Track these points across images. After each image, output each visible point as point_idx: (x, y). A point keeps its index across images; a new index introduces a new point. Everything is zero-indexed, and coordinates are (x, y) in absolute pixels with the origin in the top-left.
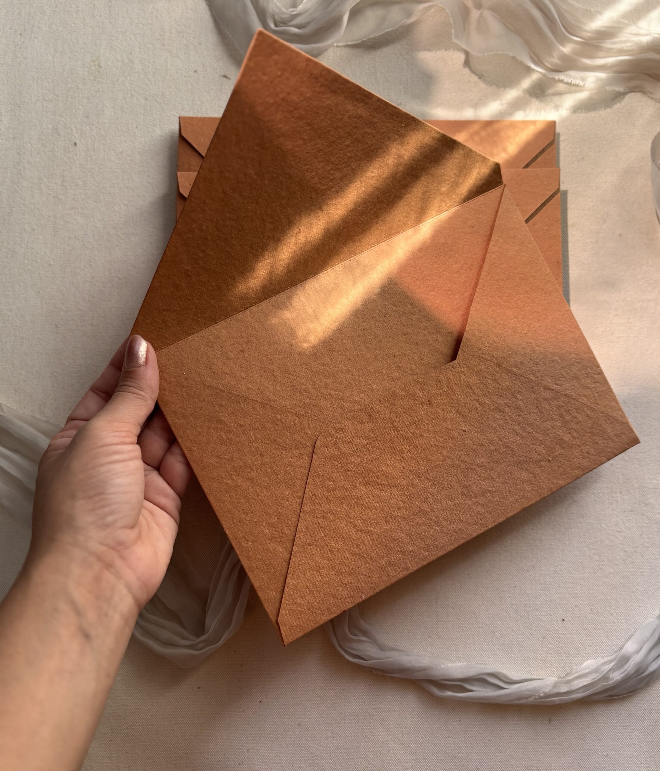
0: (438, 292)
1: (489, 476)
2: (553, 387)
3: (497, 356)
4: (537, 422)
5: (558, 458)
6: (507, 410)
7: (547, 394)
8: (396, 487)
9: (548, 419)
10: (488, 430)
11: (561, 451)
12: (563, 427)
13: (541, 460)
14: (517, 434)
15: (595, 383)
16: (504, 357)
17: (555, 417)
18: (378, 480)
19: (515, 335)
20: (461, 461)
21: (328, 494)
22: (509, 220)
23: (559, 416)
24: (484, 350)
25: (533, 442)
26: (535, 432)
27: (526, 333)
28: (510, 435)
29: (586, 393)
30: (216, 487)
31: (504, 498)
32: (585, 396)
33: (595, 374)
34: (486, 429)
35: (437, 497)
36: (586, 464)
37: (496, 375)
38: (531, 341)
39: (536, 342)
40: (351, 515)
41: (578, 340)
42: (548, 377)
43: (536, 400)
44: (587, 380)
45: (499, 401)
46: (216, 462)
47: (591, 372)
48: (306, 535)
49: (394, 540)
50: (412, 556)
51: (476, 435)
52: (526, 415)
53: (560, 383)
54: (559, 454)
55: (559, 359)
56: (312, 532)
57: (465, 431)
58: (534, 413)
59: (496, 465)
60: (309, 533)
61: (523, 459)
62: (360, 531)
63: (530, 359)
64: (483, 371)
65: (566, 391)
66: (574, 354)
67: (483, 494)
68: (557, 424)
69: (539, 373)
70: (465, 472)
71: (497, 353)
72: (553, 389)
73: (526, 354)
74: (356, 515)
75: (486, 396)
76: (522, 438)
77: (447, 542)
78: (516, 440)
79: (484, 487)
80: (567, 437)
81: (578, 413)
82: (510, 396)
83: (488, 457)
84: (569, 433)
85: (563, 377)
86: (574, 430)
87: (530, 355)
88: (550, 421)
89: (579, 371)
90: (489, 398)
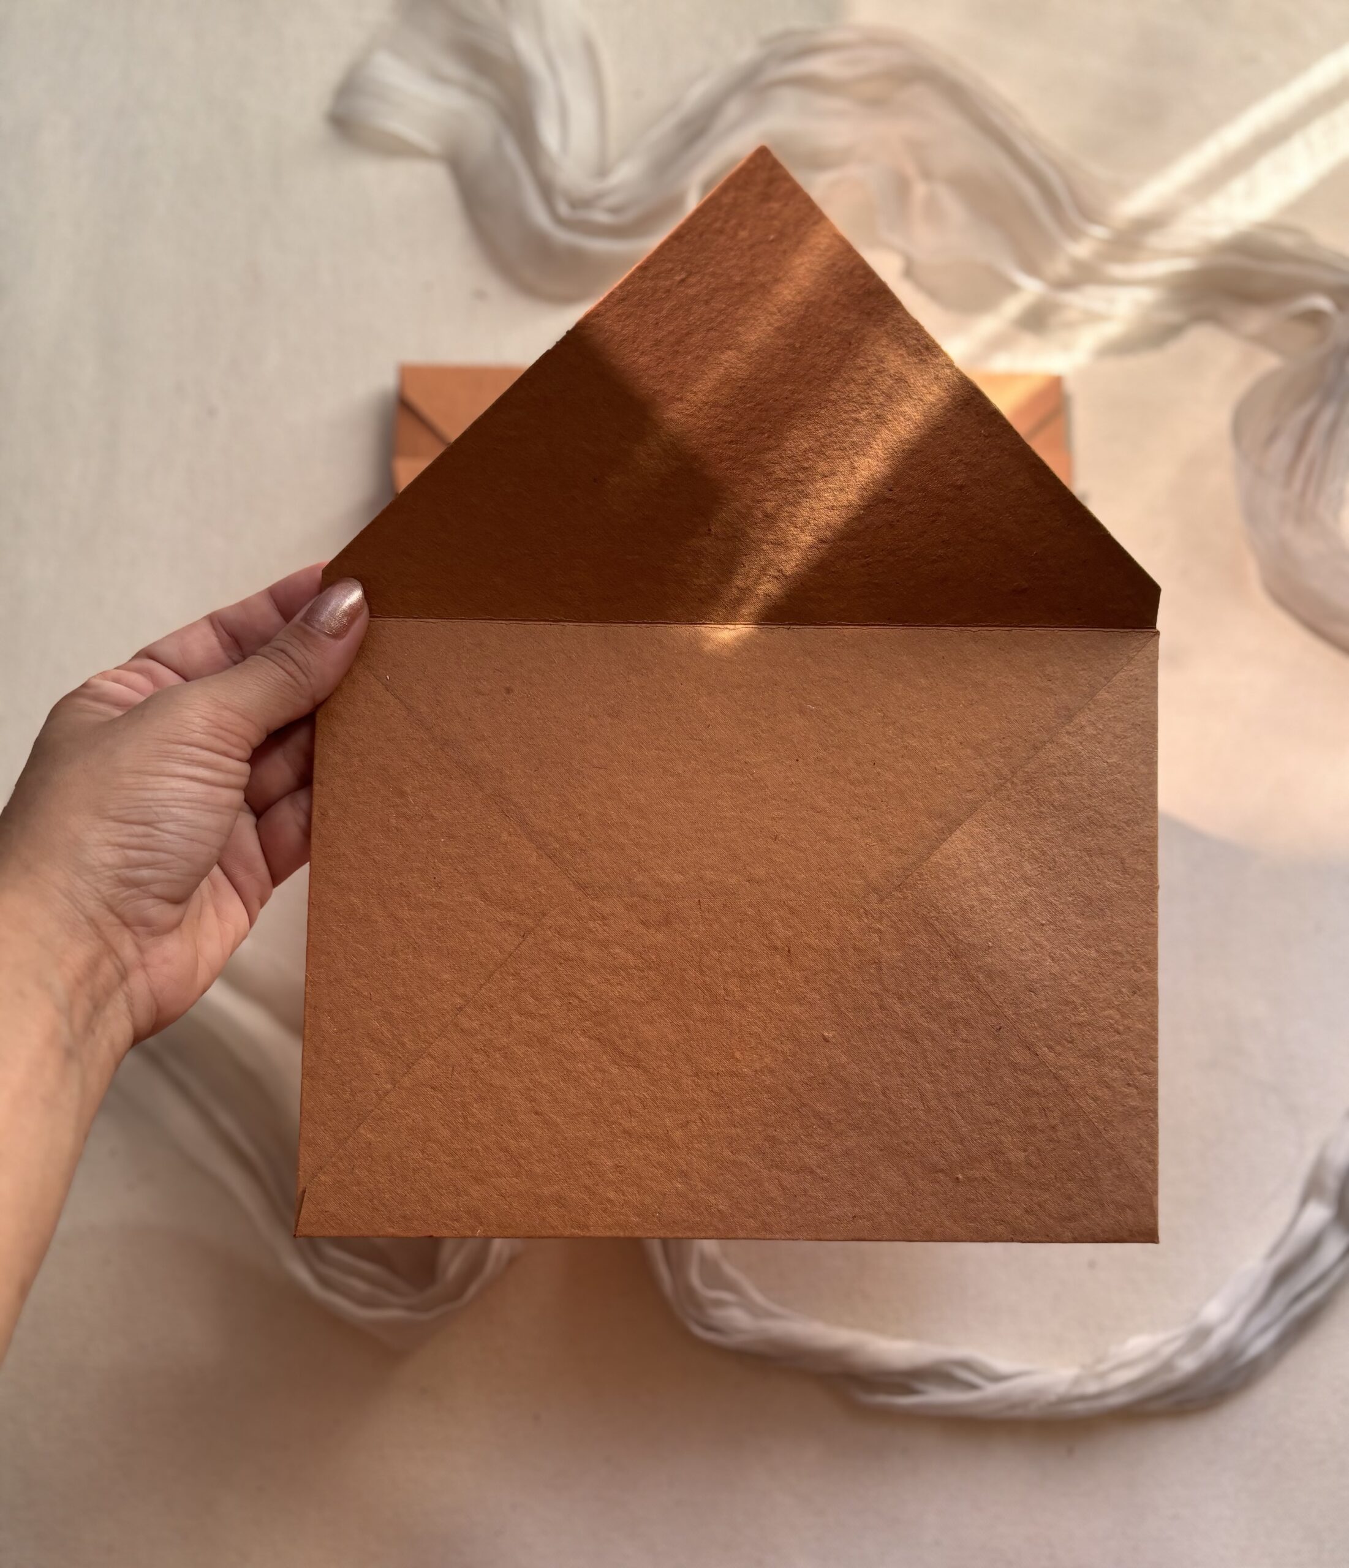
0: (919, 765)
1: (826, 1145)
2: (1040, 1048)
3: (960, 937)
4: (972, 1097)
5: (976, 1184)
6: (927, 1044)
7: (1019, 1056)
8: (646, 1071)
9: (997, 1103)
10: (872, 1061)
11: (989, 1173)
12: (1018, 1132)
13: (942, 1171)
14: (922, 1097)
15: (1129, 1085)
16: (974, 945)
17: (1013, 1107)
18: (619, 1042)
19: (1020, 918)
20: (790, 1090)
21: (516, 1018)
22: (1130, 701)
23: (1021, 1109)
24: (943, 913)
25: (946, 1130)
26: (958, 1112)
27: (1043, 925)
28: (908, 1093)
29: (1099, 1093)
30: (331, 901)
31: (834, 1200)
32: (1095, 1099)
33: (1139, 1069)
34: (869, 1058)
35: (709, 1130)
36: (1027, 1225)
37: (940, 970)
38: (1045, 943)
40: (537, 1077)
41: (1139, 989)
42: (1041, 1026)
43: (994, 1055)
44: (1117, 1073)
45: (921, 1020)
46: (355, 857)
47: (1133, 1062)
48: (438, 1067)
49: (590, 1163)
50: (605, 1210)
51: (844, 1059)
52: (958, 1072)
53: (1058, 1048)
54: (984, 1179)
55: (1082, 1005)
56: (451, 1069)
57: (826, 1040)
58: (975, 1076)
59: (852, 1133)
60: (444, 1067)
61: (909, 1148)
62: (537, 1113)
63: (1024, 975)
64: (920, 951)
65: (1061, 1070)
66: (1118, 1010)
67: (798, 1172)
68: (1010, 1121)
69: (1028, 1010)
70: (786, 1114)
71: (965, 933)
72: (1038, 1053)
73: (1021, 962)
74: (545, 1081)
75: (900, 998)
76: (928, 1110)
77: (684, 1221)
78: (914, 1109)
79: (807, 1160)
80: (1017, 1157)
81: (1063, 1123)
82: (947, 1021)
83: (845, 1110)
84: (1025, 1151)
85: (1071, 1042)
86: (1038, 1150)
87: (1029, 969)
88: (999, 1108)
89: (1110, 1047)
90: (905, 1005)
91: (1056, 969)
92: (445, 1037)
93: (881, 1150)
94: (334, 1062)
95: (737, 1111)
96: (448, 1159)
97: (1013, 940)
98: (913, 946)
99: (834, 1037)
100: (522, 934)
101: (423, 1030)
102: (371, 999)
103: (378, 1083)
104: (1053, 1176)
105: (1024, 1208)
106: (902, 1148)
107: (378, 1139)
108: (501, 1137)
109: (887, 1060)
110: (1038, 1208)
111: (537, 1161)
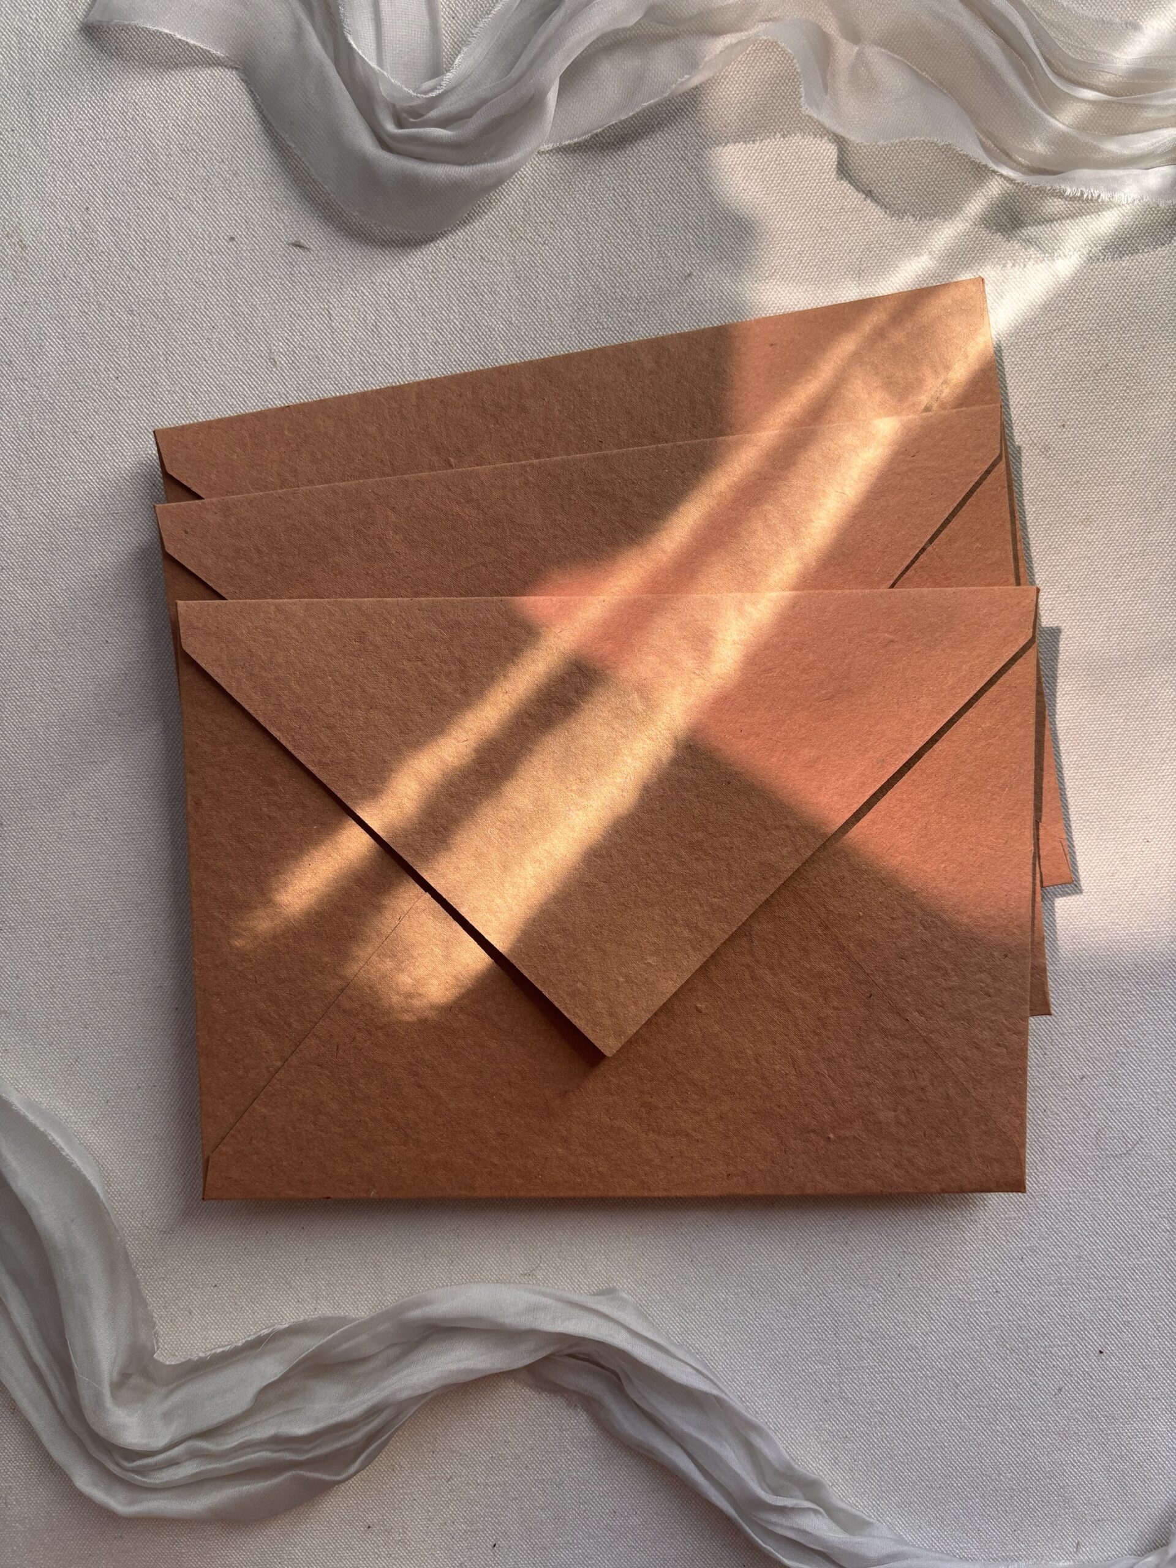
1: (701, 1110)
2: (911, 1013)
3: (832, 908)
4: (843, 1062)
5: (847, 1142)
6: (799, 1012)
7: (890, 1022)
9: (868, 1067)
10: (744, 1030)
11: (860, 1133)
12: (888, 1093)
13: (814, 1131)
14: (794, 1063)
15: (999, 1045)
16: (845, 916)
17: (884, 1070)
18: (496, 1018)
19: (891, 887)
20: (665, 1059)
23: (892, 1072)
24: (813, 884)
25: (817, 1093)
26: (829, 1076)
28: (780, 1059)
29: (969, 1054)
30: (211, 888)
31: (709, 1160)
32: (965, 1059)
33: (1009, 1030)
34: (741, 1027)
36: (896, 1178)
37: (811, 941)
38: (917, 910)
39: (925, 917)
40: (419, 1053)
41: (1011, 952)
42: (911, 992)
43: (865, 1021)
44: (987, 1034)
45: (793, 990)
46: (231, 845)
47: (1003, 1023)
48: (323, 1046)
49: (473, 1131)
50: (490, 1173)
51: (717, 1028)
52: (829, 1038)
53: (929, 1012)
54: (855, 1137)
55: (953, 970)
56: (336, 1047)
57: (699, 1011)
58: (846, 1043)
59: (725, 1098)
60: (329, 1046)
61: (781, 1111)
62: (420, 1086)
63: (895, 943)
64: (790, 923)
65: (931, 1033)
66: (989, 974)
67: (674, 1135)
68: (881, 1083)
69: (899, 977)
70: (662, 1082)
71: (835, 903)
72: (908, 1018)
73: (892, 930)
74: (427, 1057)
75: (772, 968)
76: (800, 1075)
77: (565, 1182)
78: (786, 1074)
79: (683, 1124)
80: (886, 1116)
81: (932, 1085)
82: (817, 990)
83: (719, 1077)
84: (895, 1111)
85: (941, 1006)
86: (908, 1110)
87: (899, 937)
88: (869, 1071)
89: (980, 1010)
90: (775, 975)
91: (927, 936)
92: (329, 1017)
93: (754, 1113)
94: (226, 1041)
95: (614, 1080)
96: (339, 1130)
97: (884, 909)
98: (784, 918)
99: (707, 1008)
100: (398, 917)
101: (307, 1011)
102: (256, 982)
103: (269, 1061)
104: (921, 1133)
105: (894, 1163)
106: (774, 1110)
107: (272, 1113)
108: (388, 1110)
109: (759, 1029)
110: (907, 1163)
111: (423, 1130)
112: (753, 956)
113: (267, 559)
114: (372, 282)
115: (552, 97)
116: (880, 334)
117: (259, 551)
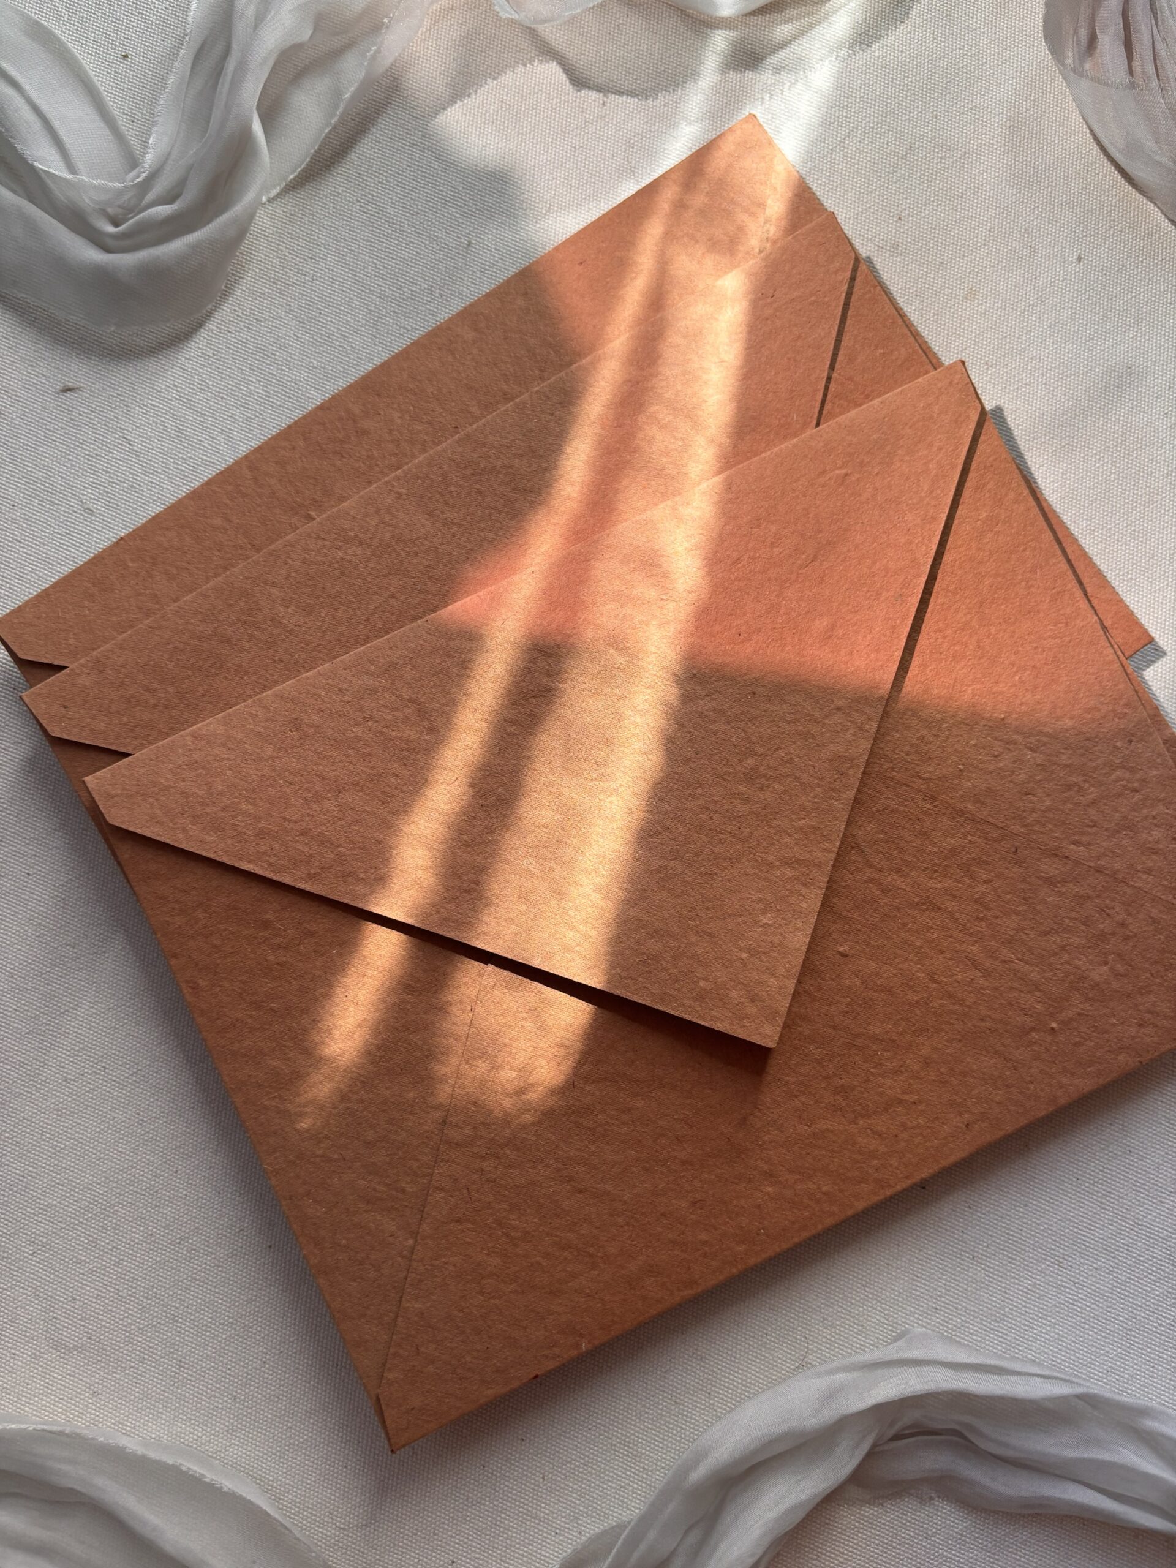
1: (901, 1066)
2: (1067, 849)
3: (927, 776)
4: (1024, 937)
5: (1074, 1024)
6: (951, 905)
7: (1051, 868)
9: (1053, 929)
10: (903, 953)
11: (1082, 1006)
12: (1089, 947)
13: (1033, 1029)
14: (975, 964)
16: (945, 777)
17: (1071, 924)
20: (834, 1027)
23: (1081, 922)
24: (896, 759)
25: (1015, 985)
26: (1018, 959)
28: (957, 967)
29: (1150, 864)
30: (249, 1076)
31: (937, 1118)
32: (1149, 871)
34: (898, 952)
35: (771, 1115)
36: (1147, 1040)
37: (924, 821)
38: (1015, 737)
39: (1028, 740)
40: (561, 1153)
41: (1133, 735)
42: (1056, 826)
43: (1024, 881)
44: (1157, 833)
45: (932, 884)
46: (251, 1016)
48: (452, 1196)
49: (664, 1215)
50: (705, 1255)
51: (873, 966)
52: (997, 917)
53: (1085, 839)
54: (1079, 1014)
55: (1084, 781)
56: (466, 1191)
57: (844, 955)
58: (1017, 913)
59: (921, 1039)
60: (457, 1193)
61: (988, 1024)
62: (580, 1191)
63: (1011, 782)
64: (893, 812)
65: (1099, 860)
66: (1124, 768)
67: (886, 1110)
68: (1075, 940)
69: (1035, 815)
70: (844, 1055)
71: (930, 769)
72: (1067, 855)
73: (1001, 769)
74: (573, 1153)
75: (898, 871)
76: (987, 974)
77: (793, 1223)
78: (972, 980)
79: (889, 1092)
80: (1098, 974)
81: (1130, 914)
82: (958, 871)
83: (902, 1019)
84: (1106, 963)
85: (1093, 826)
86: (1119, 955)
87: (1013, 772)
88: (1057, 933)
89: (1135, 810)
90: (906, 876)
91: (1040, 758)
92: (443, 1160)
93: (960, 1041)
94: (339, 1246)
95: (791, 1079)
96: (512, 1287)
97: (982, 750)
98: (883, 810)
99: (851, 948)
100: (469, 1008)
101: (415, 1165)
102: (344, 1159)
103: (398, 1244)
104: (1148, 975)
105: (1136, 1023)
106: (979, 1027)
107: (428, 1305)
108: (556, 1236)
109: (918, 944)
110: (1150, 1016)
111: (607, 1241)
112: (871, 866)
113: (163, 695)
114: (158, 391)
115: (257, 127)
116: (680, 206)
117: (150, 691)
